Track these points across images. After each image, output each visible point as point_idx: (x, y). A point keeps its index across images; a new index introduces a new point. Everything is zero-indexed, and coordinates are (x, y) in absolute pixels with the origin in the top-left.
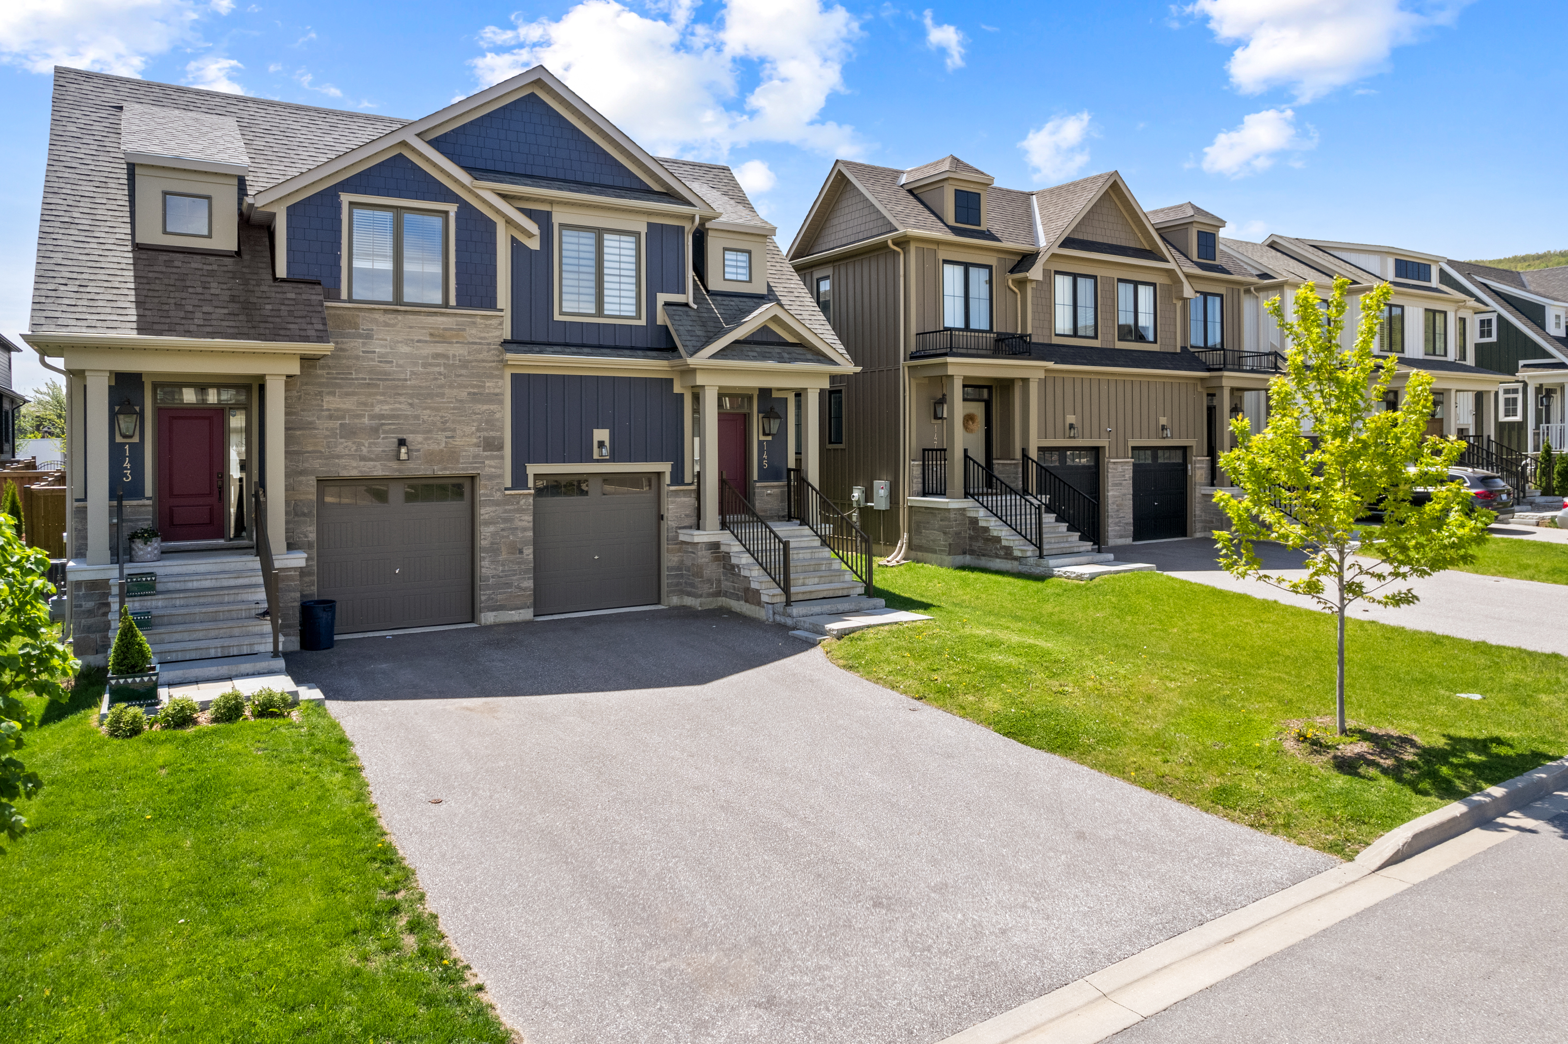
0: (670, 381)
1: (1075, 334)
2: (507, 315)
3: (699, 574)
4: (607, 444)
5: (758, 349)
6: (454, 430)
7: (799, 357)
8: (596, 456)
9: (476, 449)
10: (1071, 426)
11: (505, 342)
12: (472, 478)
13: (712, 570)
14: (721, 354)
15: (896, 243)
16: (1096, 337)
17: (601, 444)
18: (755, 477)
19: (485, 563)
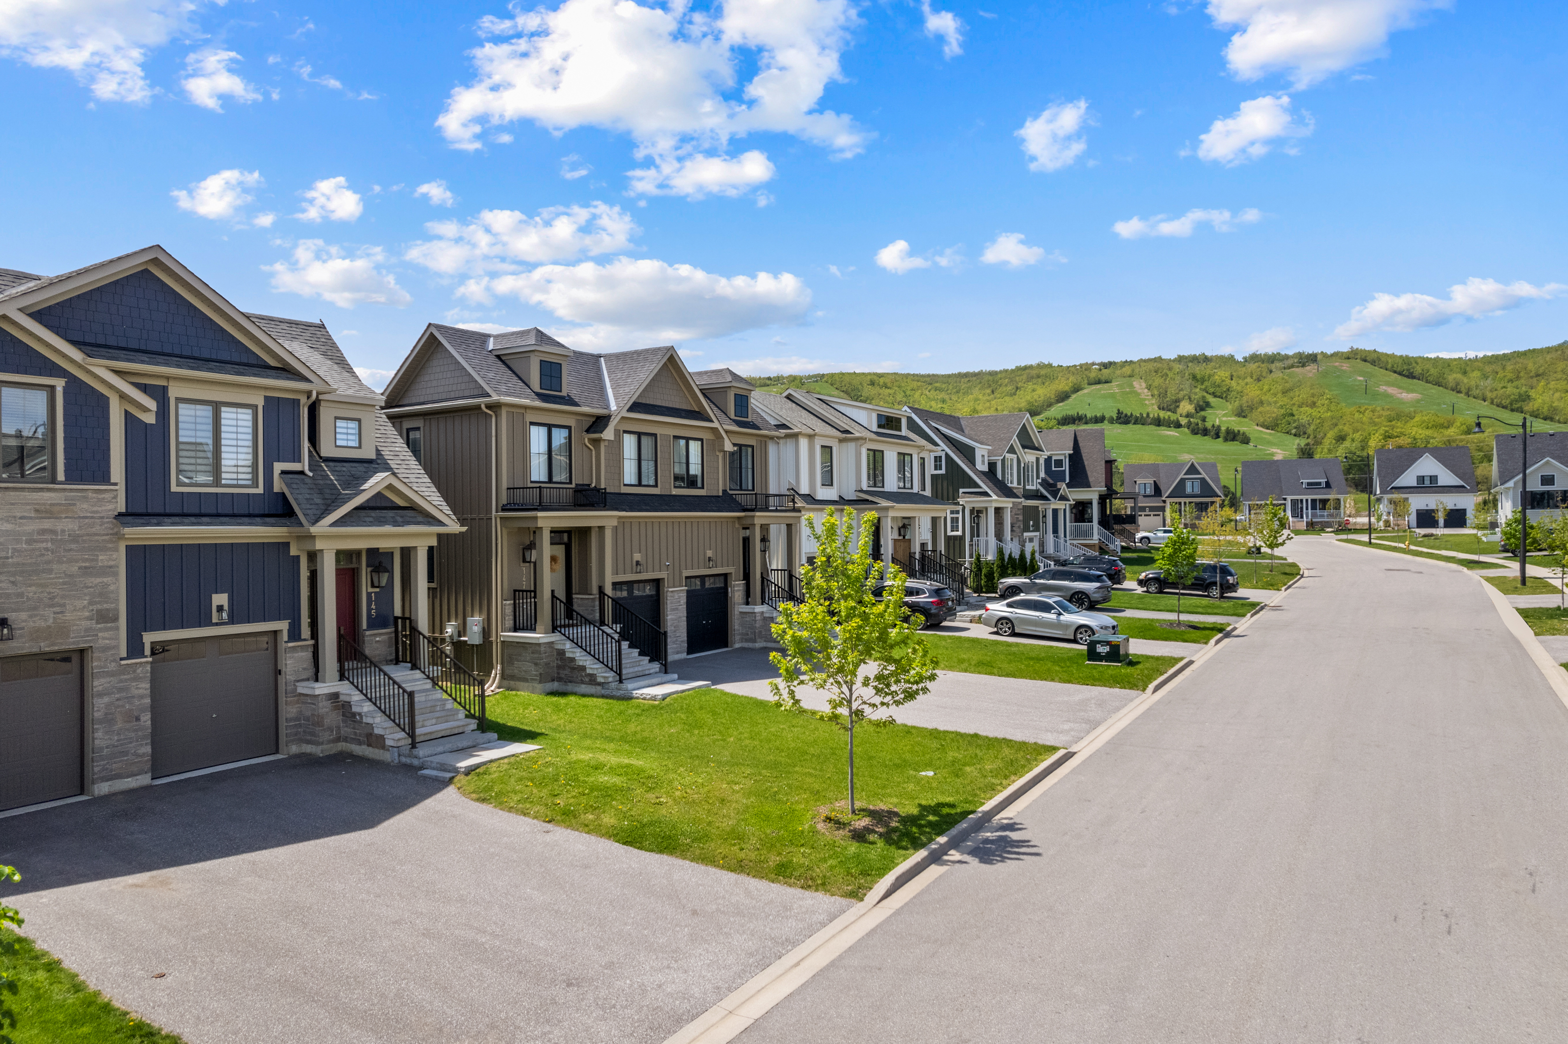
0: (287, 544)
1: (640, 484)
2: (121, 488)
3: (319, 723)
4: (226, 607)
5: (374, 514)
6: (64, 605)
7: (412, 520)
8: (214, 620)
9: (88, 623)
10: (638, 563)
11: (120, 514)
12: (82, 652)
13: (332, 718)
14: (341, 522)
15: (489, 407)
16: (656, 486)
17: (220, 609)
18: (365, 626)
19: (99, 734)
